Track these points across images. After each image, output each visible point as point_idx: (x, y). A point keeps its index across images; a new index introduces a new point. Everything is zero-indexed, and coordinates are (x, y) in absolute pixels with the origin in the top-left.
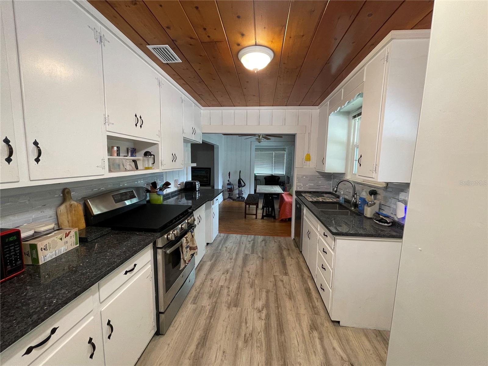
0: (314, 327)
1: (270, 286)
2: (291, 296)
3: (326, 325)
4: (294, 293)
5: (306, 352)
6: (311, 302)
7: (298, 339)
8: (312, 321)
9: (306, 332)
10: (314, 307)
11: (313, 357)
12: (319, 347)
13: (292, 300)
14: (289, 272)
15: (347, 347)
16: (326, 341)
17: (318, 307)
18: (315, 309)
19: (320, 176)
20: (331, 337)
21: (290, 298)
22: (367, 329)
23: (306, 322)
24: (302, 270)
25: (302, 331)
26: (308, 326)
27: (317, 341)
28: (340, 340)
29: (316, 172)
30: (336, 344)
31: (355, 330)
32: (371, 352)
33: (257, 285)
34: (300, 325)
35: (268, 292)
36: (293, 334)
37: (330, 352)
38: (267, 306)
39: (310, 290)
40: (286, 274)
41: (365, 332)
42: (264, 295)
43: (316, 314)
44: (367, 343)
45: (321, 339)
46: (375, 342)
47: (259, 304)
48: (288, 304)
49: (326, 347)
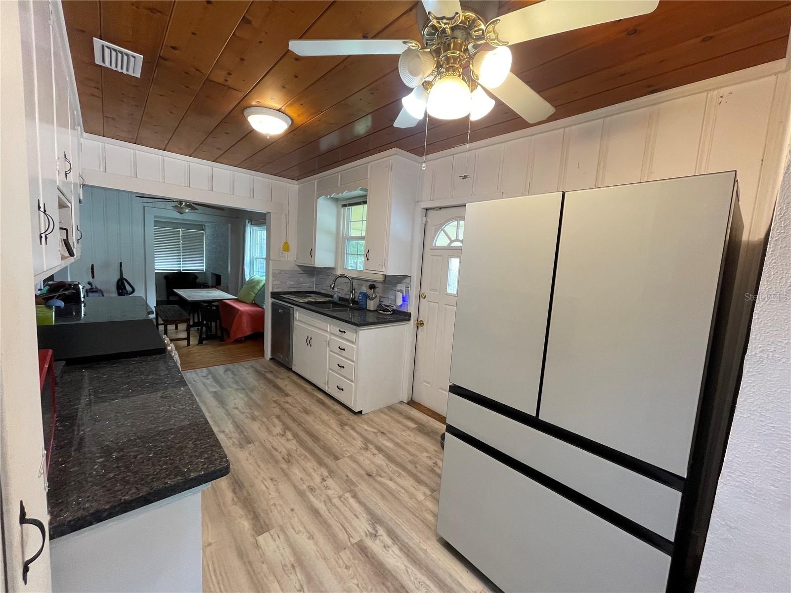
0: (342, 424)
1: (277, 411)
2: (306, 411)
3: (352, 419)
4: (308, 408)
5: (347, 441)
6: (330, 409)
7: (336, 437)
8: (338, 421)
9: (339, 430)
10: (334, 412)
11: (354, 442)
12: (355, 434)
13: (310, 413)
14: (290, 393)
15: (374, 425)
16: (357, 428)
17: (338, 409)
18: (336, 412)
19: (301, 272)
20: (360, 424)
21: (307, 413)
22: (381, 409)
23: (334, 423)
24: (302, 386)
25: (335, 431)
26: (338, 425)
27: (352, 432)
28: (367, 423)
29: (297, 267)
30: (366, 427)
31: (374, 412)
32: (390, 420)
33: (259, 416)
34: (331, 428)
35: (278, 417)
36: (329, 436)
37: (365, 433)
38: (286, 428)
39: (322, 400)
40: (287, 395)
41: (381, 411)
42: (276, 421)
43: (339, 415)
44: (384, 416)
45: (353, 429)
46: (390, 413)
47: (278, 429)
48: (309, 419)
49: (360, 431)
